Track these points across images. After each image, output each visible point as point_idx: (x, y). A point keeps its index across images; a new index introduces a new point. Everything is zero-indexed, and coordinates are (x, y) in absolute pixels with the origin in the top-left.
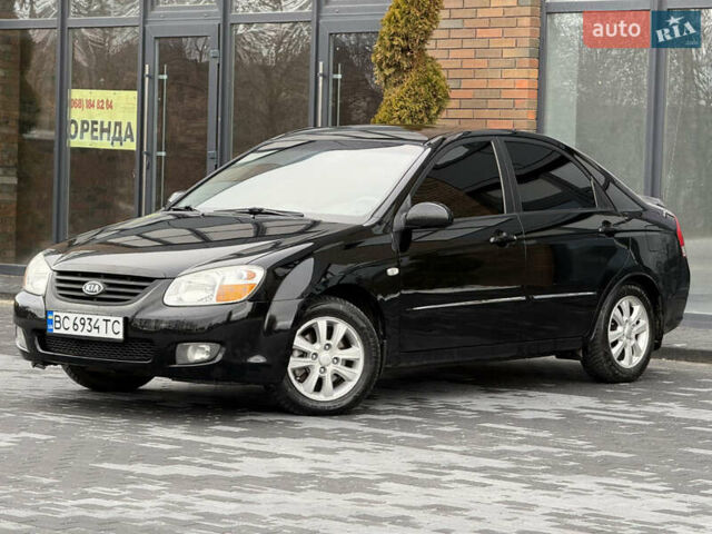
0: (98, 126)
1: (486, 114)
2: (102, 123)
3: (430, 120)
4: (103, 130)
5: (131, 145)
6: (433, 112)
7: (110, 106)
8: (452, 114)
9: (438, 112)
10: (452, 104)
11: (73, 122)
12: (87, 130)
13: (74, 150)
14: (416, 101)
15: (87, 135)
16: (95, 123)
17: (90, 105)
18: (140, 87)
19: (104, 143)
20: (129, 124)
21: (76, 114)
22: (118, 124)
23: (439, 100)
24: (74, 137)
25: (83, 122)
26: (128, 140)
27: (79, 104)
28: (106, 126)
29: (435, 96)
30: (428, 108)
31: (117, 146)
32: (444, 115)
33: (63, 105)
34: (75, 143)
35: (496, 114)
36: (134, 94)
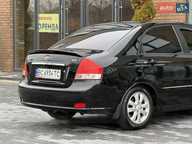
0: (47, 25)
1: (169, 17)
2: (48, 24)
3: (150, 20)
4: (49, 27)
5: (57, 31)
6: (151, 17)
7: (51, 19)
8: (158, 18)
9: (153, 18)
10: (157, 15)
11: (40, 24)
12: (44, 27)
13: (41, 33)
14: (145, 14)
15: (44, 28)
16: (46, 24)
17: (45, 19)
18: (60, 13)
19: (49, 31)
20: (57, 24)
21: (41, 22)
22: (53, 24)
23: (153, 13)
24: (40, 29)
25: (43, 24)
26: (57, 29)
27: (41, 18)
28: (50, 25)
29: (152, 12)
30: (149, 16)
31: (53, 32)
32: (155, 18)
33: (37, 19)
34: (41, 31)
35: (172, 17)
36: (58, 15)
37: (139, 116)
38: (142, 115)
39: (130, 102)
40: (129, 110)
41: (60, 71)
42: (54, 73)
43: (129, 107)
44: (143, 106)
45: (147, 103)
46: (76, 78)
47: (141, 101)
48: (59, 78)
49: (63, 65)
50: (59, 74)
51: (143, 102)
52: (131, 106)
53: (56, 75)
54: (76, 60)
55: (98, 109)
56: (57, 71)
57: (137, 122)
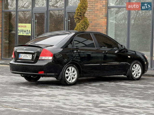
0: (23, 31)
1: (97, 28)
2: (24, 30)
3: (85, 29)
4: (24, 31)
5: (30, 34)
6: (86, 28)
7: (26, 27)
8: (90, 28)
9: (87, 28)
10: (90, 26)
11: (19, 30)
12: (21, 32)
13: (19, 36)
14: (82, 26)
15: (21, 33)
16: (23, 30)
17: (22, 26)
18: (31, 23)
19: (25, 34)
20: (29, 31)
21: (19, 28)
22: (27, 30)
23: (87, 25)
24: (19, 33)
25: (21, 30)
26: (29, 33)
27: (20, 26)
28: (25, 31)
29: (86, 24)
30: (85, 27)
31: (27, 35)
32: (88, 28)
33: (17, 26)
35: (99, 28)
36: (30, 24)
37: (71, 79)
38: (73, 78)
39: (67, 71)
40: (66, 75)
41: (31, 55)
42: (28, 56)
43: (66, 74)
44: (74, 74)
45: (76, 72)
46: (39, 59)
47: (72, 71)
48: (31, 59)
49: (33, 52)
50: (31, 57)
51: (74, 72)
52: (67, 74)
53: (29, 57)
54: (39, 50)
55: (50, 74)
56: (30, 55)
57: (70, 82)
